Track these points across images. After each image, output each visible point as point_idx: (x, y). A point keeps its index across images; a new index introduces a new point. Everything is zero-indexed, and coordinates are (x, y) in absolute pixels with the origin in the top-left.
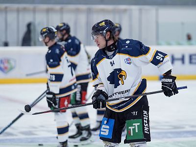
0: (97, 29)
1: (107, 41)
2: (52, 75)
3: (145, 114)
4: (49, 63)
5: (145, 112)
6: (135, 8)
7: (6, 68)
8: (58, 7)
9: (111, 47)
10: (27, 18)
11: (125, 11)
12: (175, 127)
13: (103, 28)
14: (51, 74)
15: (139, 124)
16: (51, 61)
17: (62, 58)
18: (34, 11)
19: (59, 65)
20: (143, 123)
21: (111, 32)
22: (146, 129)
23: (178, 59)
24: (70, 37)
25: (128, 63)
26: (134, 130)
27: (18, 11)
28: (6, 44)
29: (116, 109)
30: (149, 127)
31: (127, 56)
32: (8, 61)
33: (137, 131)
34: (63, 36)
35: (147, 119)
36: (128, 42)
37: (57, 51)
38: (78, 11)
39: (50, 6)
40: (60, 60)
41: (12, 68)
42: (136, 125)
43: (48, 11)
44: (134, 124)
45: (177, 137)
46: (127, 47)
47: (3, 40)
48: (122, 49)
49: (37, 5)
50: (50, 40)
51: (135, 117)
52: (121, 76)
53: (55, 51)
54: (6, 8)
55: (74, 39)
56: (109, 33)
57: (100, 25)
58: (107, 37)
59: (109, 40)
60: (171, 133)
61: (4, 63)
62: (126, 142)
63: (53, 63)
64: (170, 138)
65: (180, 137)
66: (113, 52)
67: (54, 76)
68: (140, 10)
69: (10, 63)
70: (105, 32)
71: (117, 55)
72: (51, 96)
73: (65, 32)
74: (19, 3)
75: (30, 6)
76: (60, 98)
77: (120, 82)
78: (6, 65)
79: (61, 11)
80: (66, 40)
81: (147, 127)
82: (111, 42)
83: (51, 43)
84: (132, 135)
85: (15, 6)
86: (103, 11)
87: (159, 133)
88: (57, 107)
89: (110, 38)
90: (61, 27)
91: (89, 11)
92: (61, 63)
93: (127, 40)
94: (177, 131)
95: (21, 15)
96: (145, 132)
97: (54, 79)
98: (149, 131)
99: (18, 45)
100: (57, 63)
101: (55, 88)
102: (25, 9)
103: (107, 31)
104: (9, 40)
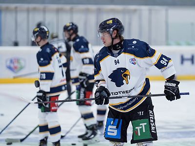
0: (104, 27)
1: (113, 39)
2: (43, 73)
3: (151, 114)
4: (40, 61)
5: (151, 112)
6: (145, 9)
7: (16, 68)
8: (68, 7)
9: (117, 46)
10: (37, 18)
11: (135, 11)
12: (185, 127)
13: (110, 26)
14: (41, 73)
15: (146, 124)
16: (42, 59)
17: (53, 58)
18: (44, 11)
19: (49, 63)
20: (150, 122)
21: (118, 31)
22: (153, 128)
23: (188, 60)
24: (77, 37)
25: (133, 63)
26: (141, 130)
27: (28, 11)
28: (16, 44)
29: (122, 109)
30: (155, 127)
31: (132, 56)
32: (18, 60)
33: (144, 131)
34: (71, 35)
35: (153, 118)
36: (135, 42)
37: (48, 50)
38: (87, 11)
39: (60, 6)
40: (51, 60)
41: (21, 68)
42: (143, 125)
43: (58, 11)
44: (141, 124)
45: (185, 137)
46: (133, 47)
47: (13, 40)
48: (129, 49)
49: (46, 5)
50: (41, 39)
51: (141, 118)
52: (126, 76)
53: (46, 50)
54: (16, 8)
55: (82, 38)
56: (115, 31)
57: (108, 23)
58: (114, 36)
59: (115, 38)
60: (181, 133)
61: (13, 63)
62: (133, 142)
63: (44, 61)
64: (179, 137)
65: (190, 137)
66: (119, 51)
67: (44, 75)
68: (150, 10)
69: (20, 63)
70: (111, 30)
71: (123, 54)
72: (41, 94)
73: (72, 31)
74: (29, 3)
75: (40, 6)
76: (50, 97)
77: (124, 81)
78: (16, 64)
79: (71, 11)
80: (74, 40)
81: (153, 126)
82: (117, 41)
83: (43, 43)
84: (139, 135)
85: (25, 6)
86: (113, 11)
87: (168, 133)
88: (47, 106)
89: (116, 36)
90: (68, 27)
91: (99, 11)
92: (52, 62)
93: (134, 40)
94: (186, 131)
95: (31, 15)
96: (152, 131)
97: (44, 78)
98: (155, 130)
99: (27, 45)
100: (47, 62)
101: (46, 86)
102: (35, 9)
103: (114, 29)
104: (19, 40)
